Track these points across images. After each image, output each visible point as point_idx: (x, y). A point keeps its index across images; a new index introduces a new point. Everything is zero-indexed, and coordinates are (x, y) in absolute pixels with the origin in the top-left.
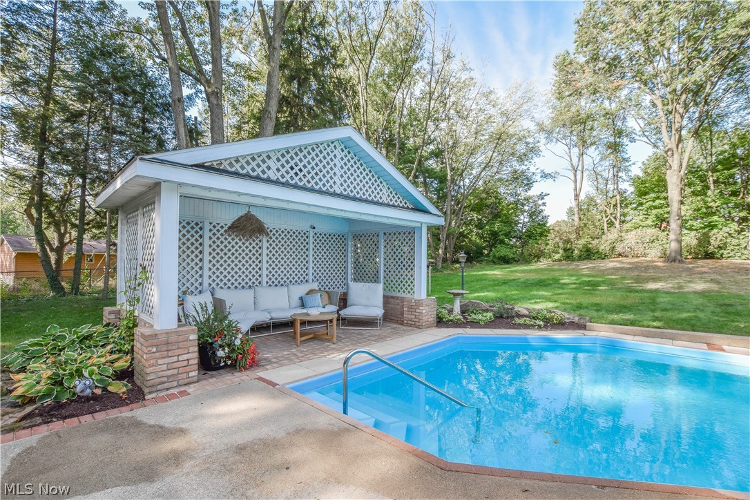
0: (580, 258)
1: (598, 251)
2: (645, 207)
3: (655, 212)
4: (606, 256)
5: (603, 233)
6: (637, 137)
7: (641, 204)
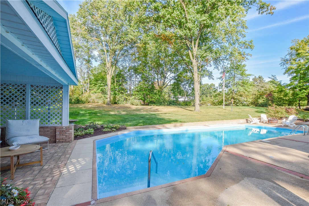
0: (75, 103)
1: (82, 101)
2: (98, 85)
3: (101, 88)
4: (85, 102)
5: (83, 93)
6: (98, 60)
7: (96, 84)
